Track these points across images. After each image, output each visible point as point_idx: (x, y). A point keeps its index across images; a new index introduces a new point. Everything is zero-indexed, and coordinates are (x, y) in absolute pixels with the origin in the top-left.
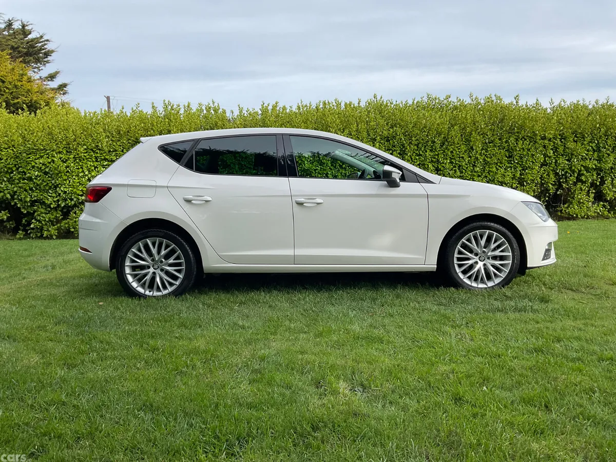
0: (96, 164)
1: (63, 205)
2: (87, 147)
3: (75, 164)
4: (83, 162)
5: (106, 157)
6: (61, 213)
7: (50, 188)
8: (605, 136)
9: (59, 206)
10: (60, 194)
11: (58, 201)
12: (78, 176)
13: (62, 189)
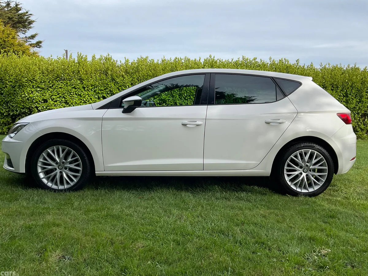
0: (33, 89)
1: (11, 114)
2: (28, 79)
3: (20, 89)
4: (24, 88)
5: (39, 86)
6: (11, 119)
7: (4, 103)
8: (351, 87)
9: (9, 114)
10: (10, 107)
11: (9, 111)
12: (21, 97)
13: (11, 104)
